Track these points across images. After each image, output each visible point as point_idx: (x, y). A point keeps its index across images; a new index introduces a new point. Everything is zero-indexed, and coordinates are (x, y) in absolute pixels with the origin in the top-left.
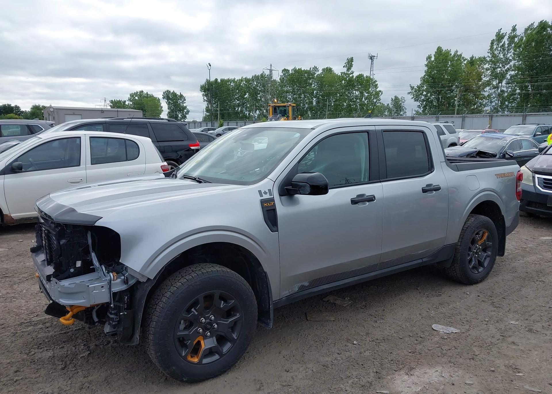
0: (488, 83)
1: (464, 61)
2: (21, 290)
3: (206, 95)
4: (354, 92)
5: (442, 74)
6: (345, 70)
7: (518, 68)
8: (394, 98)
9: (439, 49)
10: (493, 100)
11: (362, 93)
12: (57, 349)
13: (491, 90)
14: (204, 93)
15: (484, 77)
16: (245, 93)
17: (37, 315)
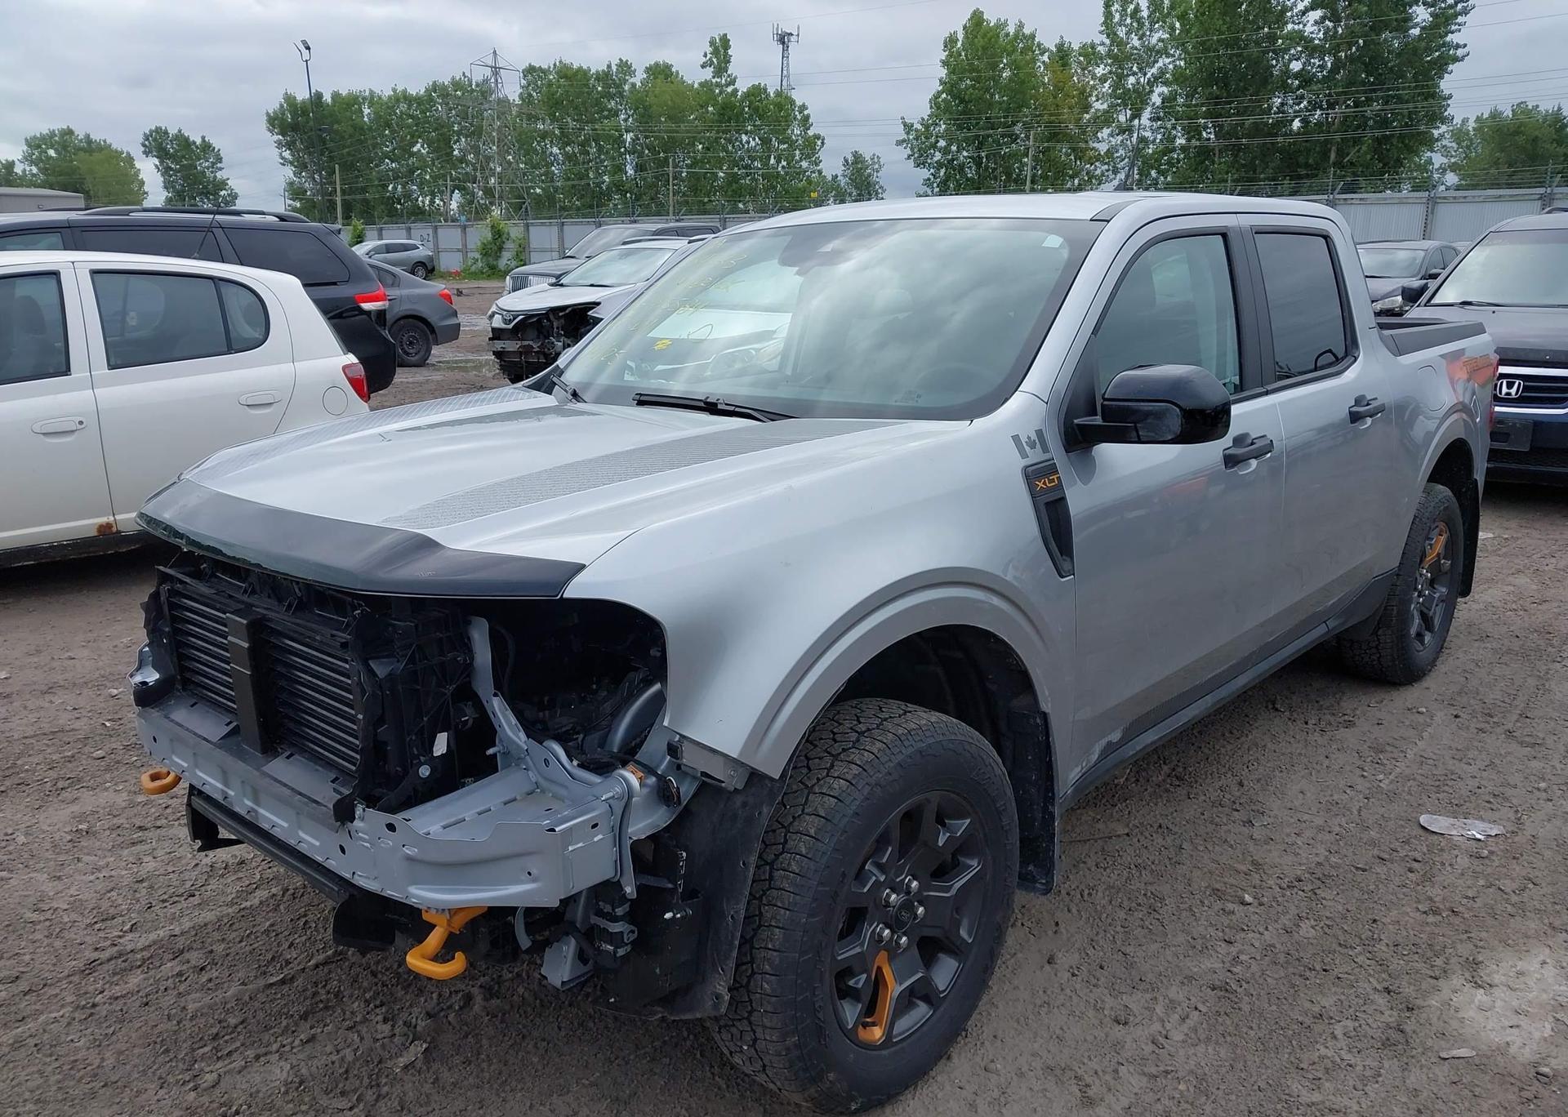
0: (1106, 119)
1: (1042, 54)
2: (6, 834)
3: (290, 146)
4: (744, 138)
5: (987, 90)
6: (708, 74)
7: (1179, 78)
8: (850, 158)
9: (977, 19)
10: (1119, 166)
11: (765, 141)
12: (292, 1048)
13: (1113, 136)
14: (281, 137)
15: (1097, 100)
16: (412, 137)
17: (132, 926)
